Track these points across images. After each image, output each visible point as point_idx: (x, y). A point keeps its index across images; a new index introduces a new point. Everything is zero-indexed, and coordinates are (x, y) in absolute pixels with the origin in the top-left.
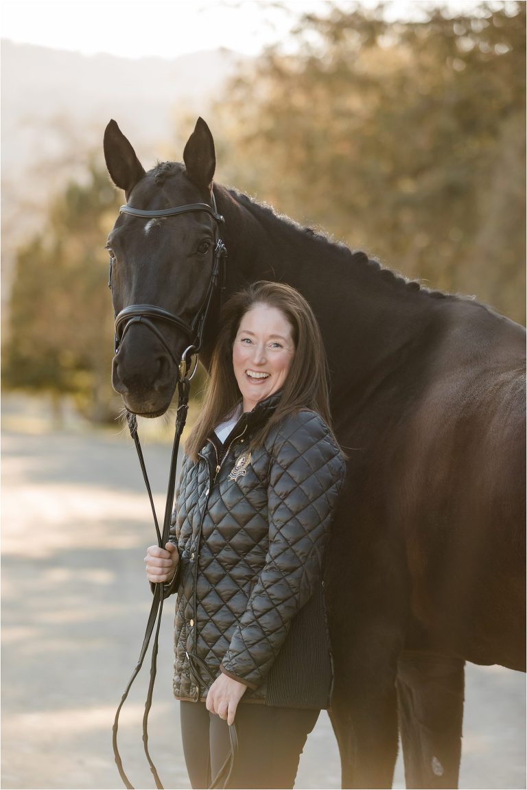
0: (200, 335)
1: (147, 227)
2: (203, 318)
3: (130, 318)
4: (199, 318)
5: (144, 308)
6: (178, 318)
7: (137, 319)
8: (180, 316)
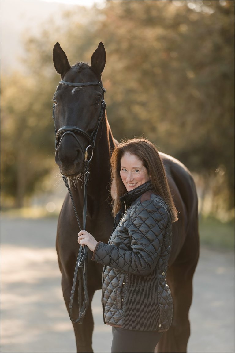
0: (94, 141)
1: (73, 91)
2: (96, 134)
3: (65, 132)
4: (94, 134)
5: (71, 127)
6: (86, 133)
7: (69, 132)
8: (87, 132)
